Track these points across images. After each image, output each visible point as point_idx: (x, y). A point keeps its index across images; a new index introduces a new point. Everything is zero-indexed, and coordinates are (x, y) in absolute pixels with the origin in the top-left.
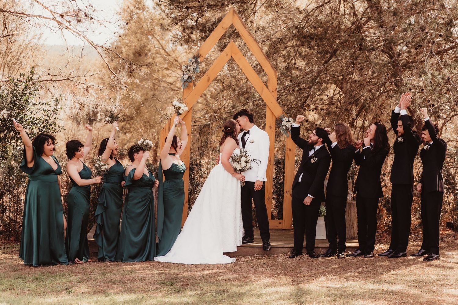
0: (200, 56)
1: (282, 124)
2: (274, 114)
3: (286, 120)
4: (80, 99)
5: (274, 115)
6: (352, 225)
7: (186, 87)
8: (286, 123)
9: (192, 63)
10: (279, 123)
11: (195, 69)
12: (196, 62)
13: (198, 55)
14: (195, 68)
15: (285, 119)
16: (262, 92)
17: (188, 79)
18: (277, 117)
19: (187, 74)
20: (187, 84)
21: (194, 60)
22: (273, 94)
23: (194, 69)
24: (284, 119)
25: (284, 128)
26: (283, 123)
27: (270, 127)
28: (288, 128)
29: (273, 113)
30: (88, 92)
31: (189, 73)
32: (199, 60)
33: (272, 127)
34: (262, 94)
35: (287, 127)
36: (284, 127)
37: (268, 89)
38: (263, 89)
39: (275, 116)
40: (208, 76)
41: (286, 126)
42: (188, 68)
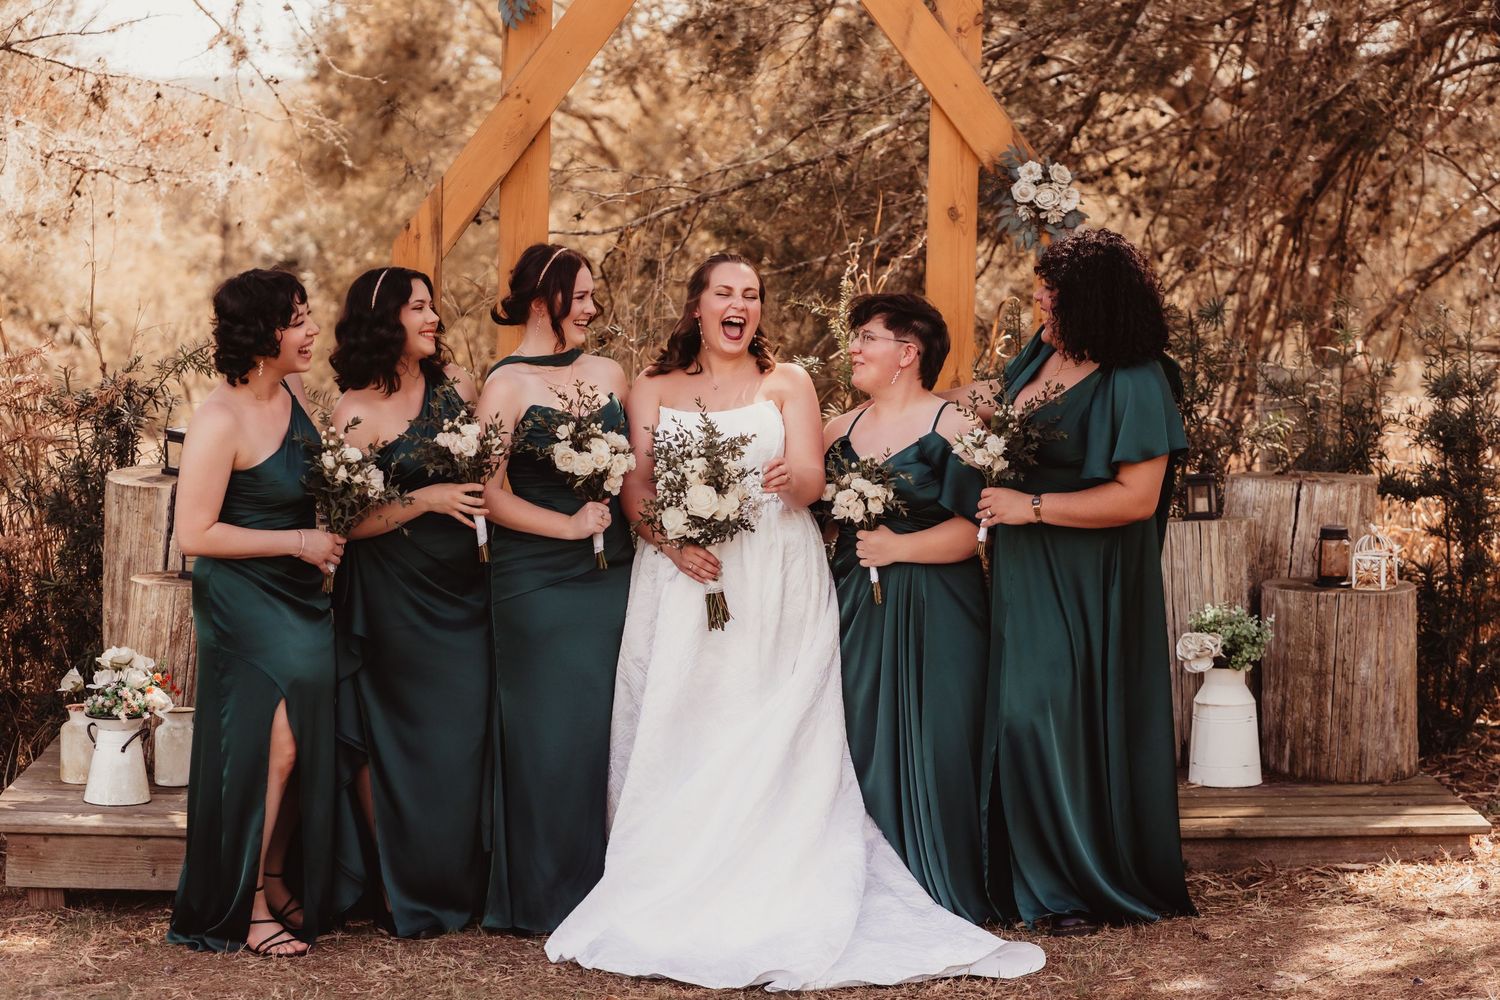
1: (1010, 195)
2: (971, 141)
3: (1031, 172)
4: (72, 144)
5: (970, 149)
6: (1396, 711)
7: (519, 16)
8: (1032, 190)
10: (998, 193)
15: (1028, 172)
16: (907, 33)
18: (985, 159)
22: (964, 42)
24: (1022, 170)
25: (1023, 213)
26: (1016, 190)
27: (953, 214)
28: (1042, 216)
29: (963, 140)
30: (103, 108)
33: (961, 210)
34: (905, 45)
35: (1038, 211)
36: (1021, 209)
37: (940, 20)
38: (911, 19)
39: (975, 156)
41: (1031, 204)
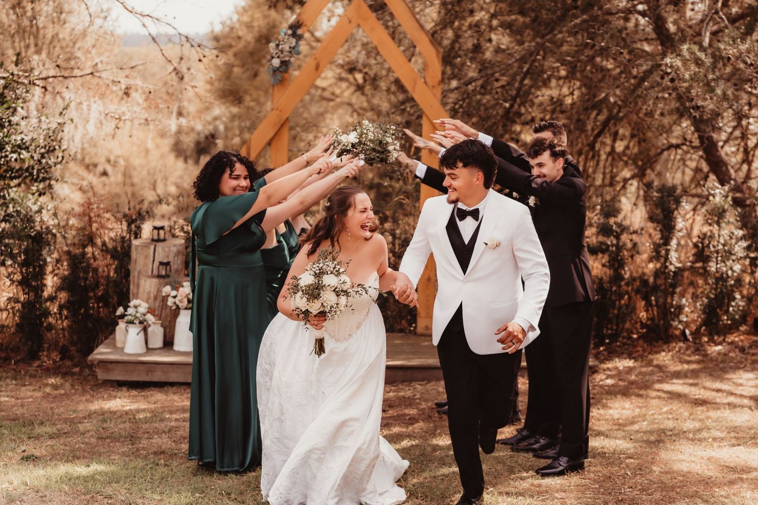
0: (301, 25)
7: (277, 81)
9: (287, 37)
11: (293, 48)
12: (294, 35)
13: (298, 23)
14: (292, 46)
16: (414, 88)
17: (280, 67)
19: (278, 57)
20: (279, 76)
21: (290, 32)
22: (435, 91)
23: (290, 48)
30: (129, 97)
31: (282, 55)
32: (299, 32)
34: (413, 92)
37: (426, 83)
38: (415, 83)
40: (316, 61)
42: (280, 47)
